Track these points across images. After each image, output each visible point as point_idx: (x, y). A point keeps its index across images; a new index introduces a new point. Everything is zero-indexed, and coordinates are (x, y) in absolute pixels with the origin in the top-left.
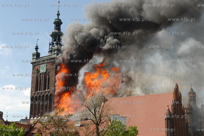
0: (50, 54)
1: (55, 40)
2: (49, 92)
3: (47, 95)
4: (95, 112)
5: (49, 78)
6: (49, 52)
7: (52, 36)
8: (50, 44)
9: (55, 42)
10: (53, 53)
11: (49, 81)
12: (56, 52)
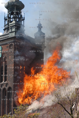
0: (5, 33)
1: (12, 13)
2: (7, 84)
3: (4, 89)
4: (72, 111)
5: (6, 66)
6: (4, 30)
7: (7, 7)
8: (5, 19)
9: (12, 16)
10: (10, 31)
11: (6, 70)
12: (14, 30)
